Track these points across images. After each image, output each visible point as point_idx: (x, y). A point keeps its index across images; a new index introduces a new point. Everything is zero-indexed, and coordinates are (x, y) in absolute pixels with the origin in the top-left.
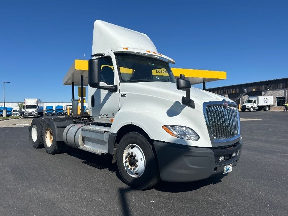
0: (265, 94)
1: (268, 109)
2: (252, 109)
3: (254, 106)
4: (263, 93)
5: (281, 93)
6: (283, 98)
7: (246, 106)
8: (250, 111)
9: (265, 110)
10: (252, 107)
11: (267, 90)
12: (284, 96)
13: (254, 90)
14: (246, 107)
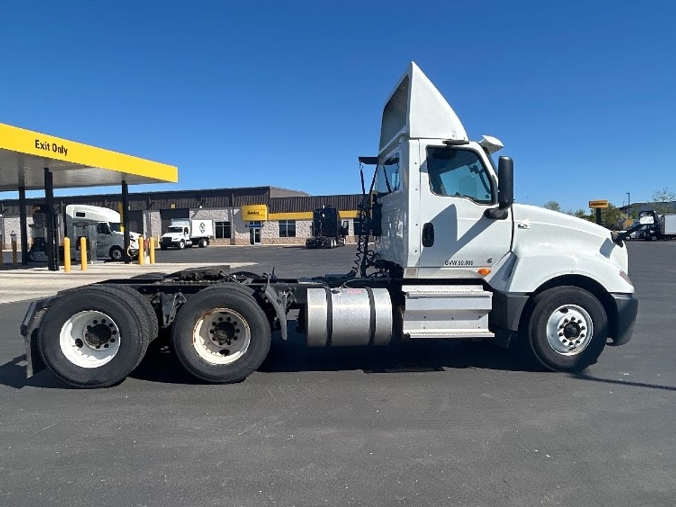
0: (194, 215)
1: (205, 244)
2: (182, 245)
3: (185, 239)
4: (191, 213)
5: (223, 215)
6: (226, 223)
7: (171, 238)
8: (179, 248)
9: (201, 246)
10: (183, 240)
11: (199, 207)
12: (227, 220)
13: (173, 206)
14: (172, 240)
